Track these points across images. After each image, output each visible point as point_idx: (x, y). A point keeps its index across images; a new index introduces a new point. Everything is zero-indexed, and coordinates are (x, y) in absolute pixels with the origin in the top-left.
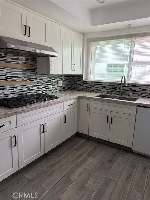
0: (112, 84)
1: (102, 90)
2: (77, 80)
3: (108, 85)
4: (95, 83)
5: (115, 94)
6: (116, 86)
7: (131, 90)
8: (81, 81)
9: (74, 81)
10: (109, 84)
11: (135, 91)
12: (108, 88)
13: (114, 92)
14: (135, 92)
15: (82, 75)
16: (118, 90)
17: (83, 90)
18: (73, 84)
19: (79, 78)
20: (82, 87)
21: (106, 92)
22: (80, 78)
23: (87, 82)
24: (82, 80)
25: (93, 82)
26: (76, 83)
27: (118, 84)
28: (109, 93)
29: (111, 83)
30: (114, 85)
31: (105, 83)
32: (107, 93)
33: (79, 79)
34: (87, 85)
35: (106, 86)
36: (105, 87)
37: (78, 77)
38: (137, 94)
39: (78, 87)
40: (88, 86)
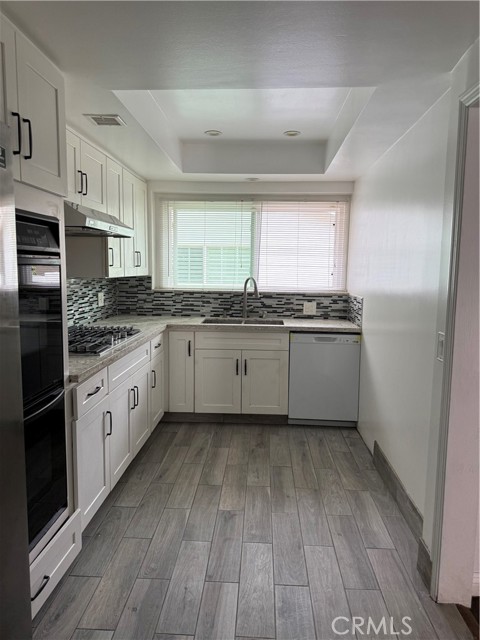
0: (224, 296)
1: (204, 310)
2: (136, 289)
3: (216, 299)
4: (185, 296)
5: (231, 316)
6: (232, 299)
7: (264, 306)
8: (148, 291)
9: (127, 292)
10: (217, 296)
11: (270, 307)
12: (215, 304)
13: (231, 312)
14: (271, 310)
15: (150, 278)
16: (237, 307)
17: (154, 312)
18: (124, 299)
19: (141, 285)
20: (149, 306)
21: (213, 314)
22: (145, 283)
23: (162, 293)
24: (150, 288)
25: (178, 293)
26: (133, 297)
27: (237, 295)
28: (218, 316)
29: (221, 294)
30: (228, 296)
31: (209, 293)
32: (215, 315)
33: (140, 288)
34: (163, 301)
35: (211, 300)
36: (208, 302)
37: (137, 283)
38: (275, 312)
39: (138, 306)
40: (166, 303)
